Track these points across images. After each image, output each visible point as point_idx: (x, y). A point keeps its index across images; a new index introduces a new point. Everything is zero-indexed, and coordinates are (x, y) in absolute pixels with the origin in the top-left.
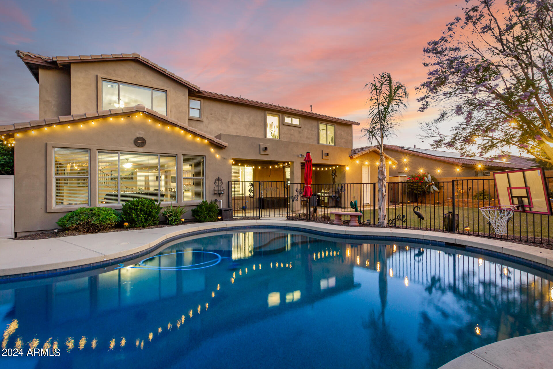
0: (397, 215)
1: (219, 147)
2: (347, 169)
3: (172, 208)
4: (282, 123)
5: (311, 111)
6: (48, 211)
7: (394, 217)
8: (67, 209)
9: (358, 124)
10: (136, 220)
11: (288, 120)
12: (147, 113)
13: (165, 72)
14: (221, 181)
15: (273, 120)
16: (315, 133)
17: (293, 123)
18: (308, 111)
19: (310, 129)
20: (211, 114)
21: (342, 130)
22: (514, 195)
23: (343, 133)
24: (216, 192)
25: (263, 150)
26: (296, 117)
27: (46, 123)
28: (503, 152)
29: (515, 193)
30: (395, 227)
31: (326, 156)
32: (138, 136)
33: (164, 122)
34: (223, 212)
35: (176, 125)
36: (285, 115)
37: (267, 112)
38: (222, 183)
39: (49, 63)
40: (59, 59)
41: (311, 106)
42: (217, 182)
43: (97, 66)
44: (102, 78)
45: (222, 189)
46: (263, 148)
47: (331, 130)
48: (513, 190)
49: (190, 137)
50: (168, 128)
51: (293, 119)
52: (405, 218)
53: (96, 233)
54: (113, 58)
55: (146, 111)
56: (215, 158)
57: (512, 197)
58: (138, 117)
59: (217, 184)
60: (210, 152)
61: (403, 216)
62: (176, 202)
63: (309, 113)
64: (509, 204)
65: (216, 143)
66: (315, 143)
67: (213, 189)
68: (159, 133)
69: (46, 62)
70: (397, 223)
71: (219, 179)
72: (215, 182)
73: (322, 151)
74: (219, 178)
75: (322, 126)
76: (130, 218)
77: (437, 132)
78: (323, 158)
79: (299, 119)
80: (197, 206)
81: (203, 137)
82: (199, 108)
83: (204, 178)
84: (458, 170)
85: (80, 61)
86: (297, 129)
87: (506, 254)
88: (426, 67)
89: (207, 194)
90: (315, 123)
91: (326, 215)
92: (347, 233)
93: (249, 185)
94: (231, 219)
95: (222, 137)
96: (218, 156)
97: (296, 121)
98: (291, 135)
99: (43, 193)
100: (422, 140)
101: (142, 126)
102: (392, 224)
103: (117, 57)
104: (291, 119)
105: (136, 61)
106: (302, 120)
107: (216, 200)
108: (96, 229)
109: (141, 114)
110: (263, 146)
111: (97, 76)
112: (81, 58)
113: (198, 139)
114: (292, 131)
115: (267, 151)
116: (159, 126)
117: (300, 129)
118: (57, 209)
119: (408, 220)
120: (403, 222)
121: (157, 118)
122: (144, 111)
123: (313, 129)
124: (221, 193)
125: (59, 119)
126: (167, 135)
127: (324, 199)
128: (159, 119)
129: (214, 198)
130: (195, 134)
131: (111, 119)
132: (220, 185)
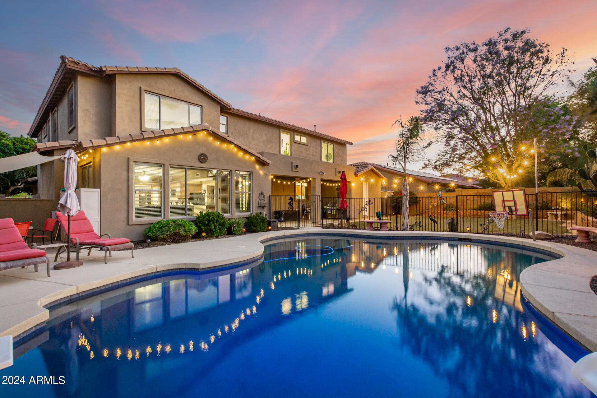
0: (415, 222)
1: (263, 164)
2: (353, 185)
3: (233, 220)
4: (293, 141)
5: (315, 130)
6: (130, 223)
7: (413, 224)
8: (146, 221)
9: (351, 144)
10: (214, 230)
11: (297, 138)
12: (211, 132)
13: (203, 88)
14: (264, 195)
15: (285, 138)
16: (319, 151)
17: (302, 141)
18: (312, 130)
19: (315, 147)
20: (236, 130)
21: (338, 148)
22: (506, 205)
23: (339, 152)
24: (260, 205)
25: (294, 167)
26: (304, 135)
27: (132, 139)
28: (474, 175)
29: (507, 204)
30: (413, 230)
31: (338, 173)
32: (201, 152)
33: (223, 140)
34: (271, 223)
35: (231, 143)
36: (296, 133)
37: (281, 130)
38: (264, 197)
39: (94, 71)
40: (108, 69)
41: (315, 126)
42: (261, 196)
43: (140, 78)
44: (145, 90)
45: (264, 203)
46: (295, 166)
47: (331, 147)
48: (505, 202)
49: (241, 154)
50: (225, 146)
51: (302, 137)
52: (421, 224)
53: (180, 243)
54: (158, 71)
55: (211, 130)
56: (259, 174)
57: (504, 206)
58: (202, 135)
59: (261, 198)
60: (255, 168)
61: (420, 222)
62: (230, 214)
63: (313, 132)
64: (502, 210)
65: (261, 161)
66: (319, 160)
67: (258, 203)
68: (217, 150)
69: (91, 70)
70: (415, 227)
71: (262, 194)
72: (260, 196)
73: (336, 169)
74: (262, 192)
75: (324, 145)
76: (208, 229)
77: (425, 157)
78: (336, 175)
79: (307, 137)
80: (247, 218)
81: (252, 154)
82: (225, 123)
83: (251, 192)
84: (437, 187)
85: (128, 72)
86: (305, 146)
87: (498, 242)
88: (418, 105)
89: (254, 208)
90: (318, 142)
91: (353, 224)
92: (390, 235)
93: (289, 199)
94: (277, 229)
95: (264, 155)
96: (261, 172)
97: (304, 140)
98: (300, 152)
99: (125, 206)
100: (413, 163)
101: (205, 144)
102: (412, 228)
103: (161, 70)
104: (300, 137)
105: (178, 76)
106: (309, 139)
107: (261, 212)
108: (180, 240)
109: (205, 133)
110: (294, 164)
111: (140, 88)
112: (129, 70)
113: (247, 157)
114: (301, 148)
115: (297, 168)
116: (218, 143)
117: (307, 147)
118: (138, 222)
119: (424, 225)
120: (420, 227)
121: (218, 136)
122: (209, 130)
123: (317, 147)
124: (265, 206)
125: (143, 135)
126: (224, 152)
127: (332, 212)
128: (220, 138)
129: (259, 211)
130: (246, 152)
131: (181, 136)
132: (263, 198)
